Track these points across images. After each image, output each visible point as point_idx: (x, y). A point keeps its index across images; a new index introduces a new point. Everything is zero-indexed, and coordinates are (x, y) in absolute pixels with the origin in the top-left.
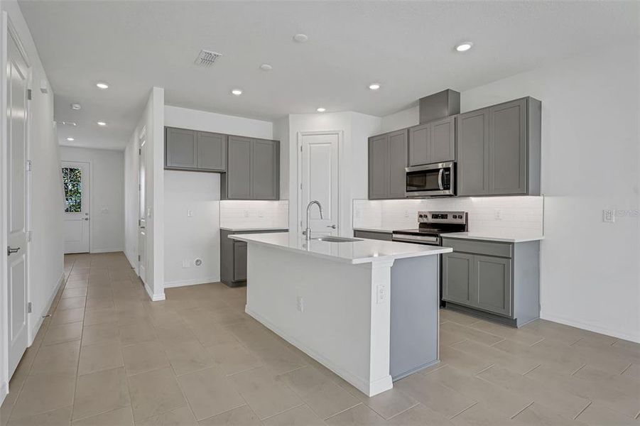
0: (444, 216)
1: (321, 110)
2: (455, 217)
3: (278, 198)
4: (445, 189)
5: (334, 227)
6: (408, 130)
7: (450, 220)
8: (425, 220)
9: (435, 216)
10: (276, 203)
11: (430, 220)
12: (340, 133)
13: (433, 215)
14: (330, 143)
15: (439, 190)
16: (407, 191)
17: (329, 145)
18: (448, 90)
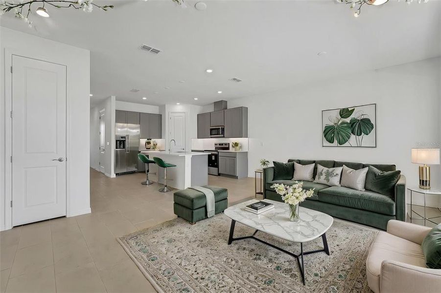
1: (178, 104)
2: (225, 145)
3: (161, 138)
4: (222, 135)
5: (184, 149)
6: (210, 113)
9: (220, 145)
10: (160, 139)
11: (218, 146)
12: (186, 113)
17: (181, 117)
18: (222, 101)
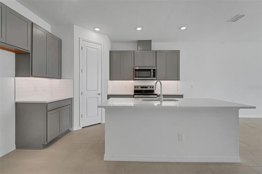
0: (146, 87)
1: (97, 29)
4: (153, 77)
5: (99, 94)
6: (134, 52)
7: (149, 89)
8: (137, 89)
11: (140, 89)
12: (102, 45)
13: (141, 87)
14: (97, 49)
15: (151, 77)
16: (135, 77)
17: (97, 50)
